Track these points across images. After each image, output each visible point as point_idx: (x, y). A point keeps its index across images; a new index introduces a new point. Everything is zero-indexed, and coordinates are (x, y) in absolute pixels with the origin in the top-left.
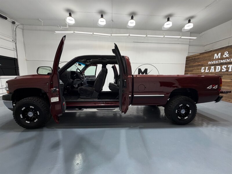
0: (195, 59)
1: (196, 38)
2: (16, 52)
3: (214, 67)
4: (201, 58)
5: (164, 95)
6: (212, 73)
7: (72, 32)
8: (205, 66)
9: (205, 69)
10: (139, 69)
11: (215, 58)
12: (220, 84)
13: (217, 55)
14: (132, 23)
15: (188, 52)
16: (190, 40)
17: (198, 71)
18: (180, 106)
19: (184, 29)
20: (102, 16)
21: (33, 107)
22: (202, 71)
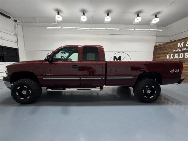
0: (161, 48)
1: (162, 30)
2: (17, 43)
3: (177, 54)
4: (167, 46)
5: (132, 78)
6: (176, 59)
7: (60, 27)
8: (170, 54)
9: (170, 56)
10: (114, 56)
11: (178, 47)
12: (181, 68)
13: (181, 45)
14: (108, 19)
15: (155, 42)
16: (157, 32)
17: (164, 57)
18: (146, 87)
19: (152, 23)
20: (84, 14)
21: (26, 87)
22: (168, 58)
